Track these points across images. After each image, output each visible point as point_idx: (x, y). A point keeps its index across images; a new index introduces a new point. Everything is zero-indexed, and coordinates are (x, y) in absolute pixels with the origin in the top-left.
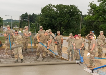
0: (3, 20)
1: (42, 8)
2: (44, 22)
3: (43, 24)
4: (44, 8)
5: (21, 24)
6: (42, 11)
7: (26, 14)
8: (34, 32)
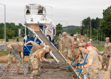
0: (62, 26)
1: (104, 10)
2: (106, 27)
3: (104, 30)
4: (106, 10)
5: (82, 30)
6: (104, 14)
7: (89, 18)
8: (96, 40)
